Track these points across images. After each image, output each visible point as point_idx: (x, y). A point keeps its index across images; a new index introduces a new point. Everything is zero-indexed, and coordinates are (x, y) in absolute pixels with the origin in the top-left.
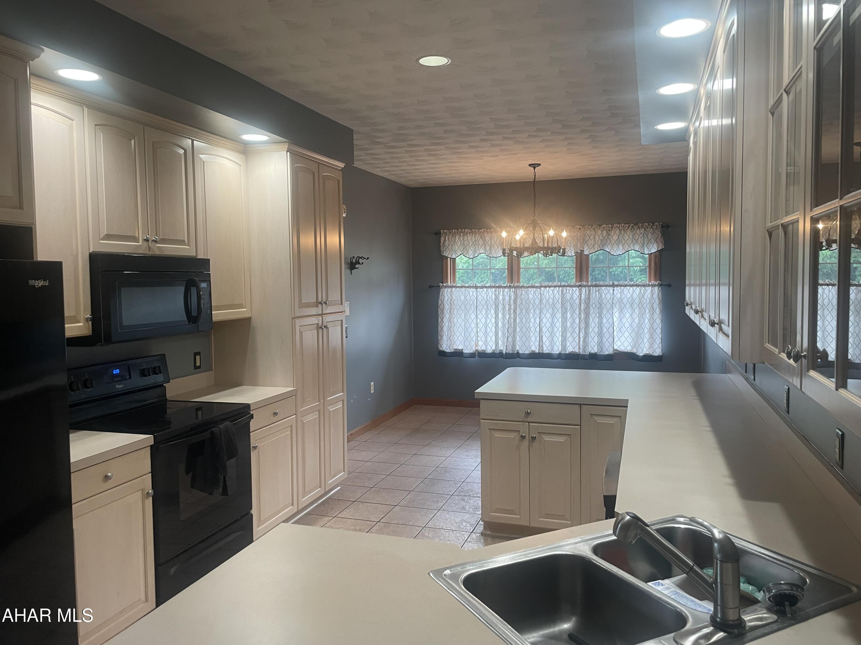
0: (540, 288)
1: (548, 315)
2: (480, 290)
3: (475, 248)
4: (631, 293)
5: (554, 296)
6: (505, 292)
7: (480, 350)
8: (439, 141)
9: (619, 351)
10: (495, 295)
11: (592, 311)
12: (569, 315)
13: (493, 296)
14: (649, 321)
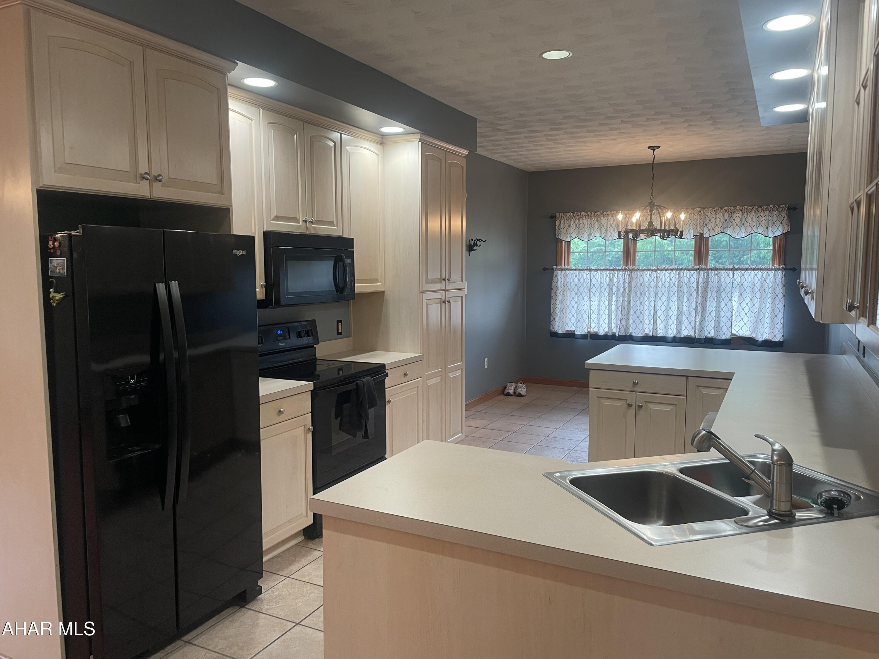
0: (656, 271)
1: (664, 299)
2: (594, 273)
3: (591, 230)
4: (752, 276)
5: (671, 279)
6: (619, 275)
7: (593, 331)
8: (559, 126)
9: (737, 336)
10: (609, 278)
11: (710, 295)
12: (685, 299)
13: (608, 279)
14: (771, 305)
